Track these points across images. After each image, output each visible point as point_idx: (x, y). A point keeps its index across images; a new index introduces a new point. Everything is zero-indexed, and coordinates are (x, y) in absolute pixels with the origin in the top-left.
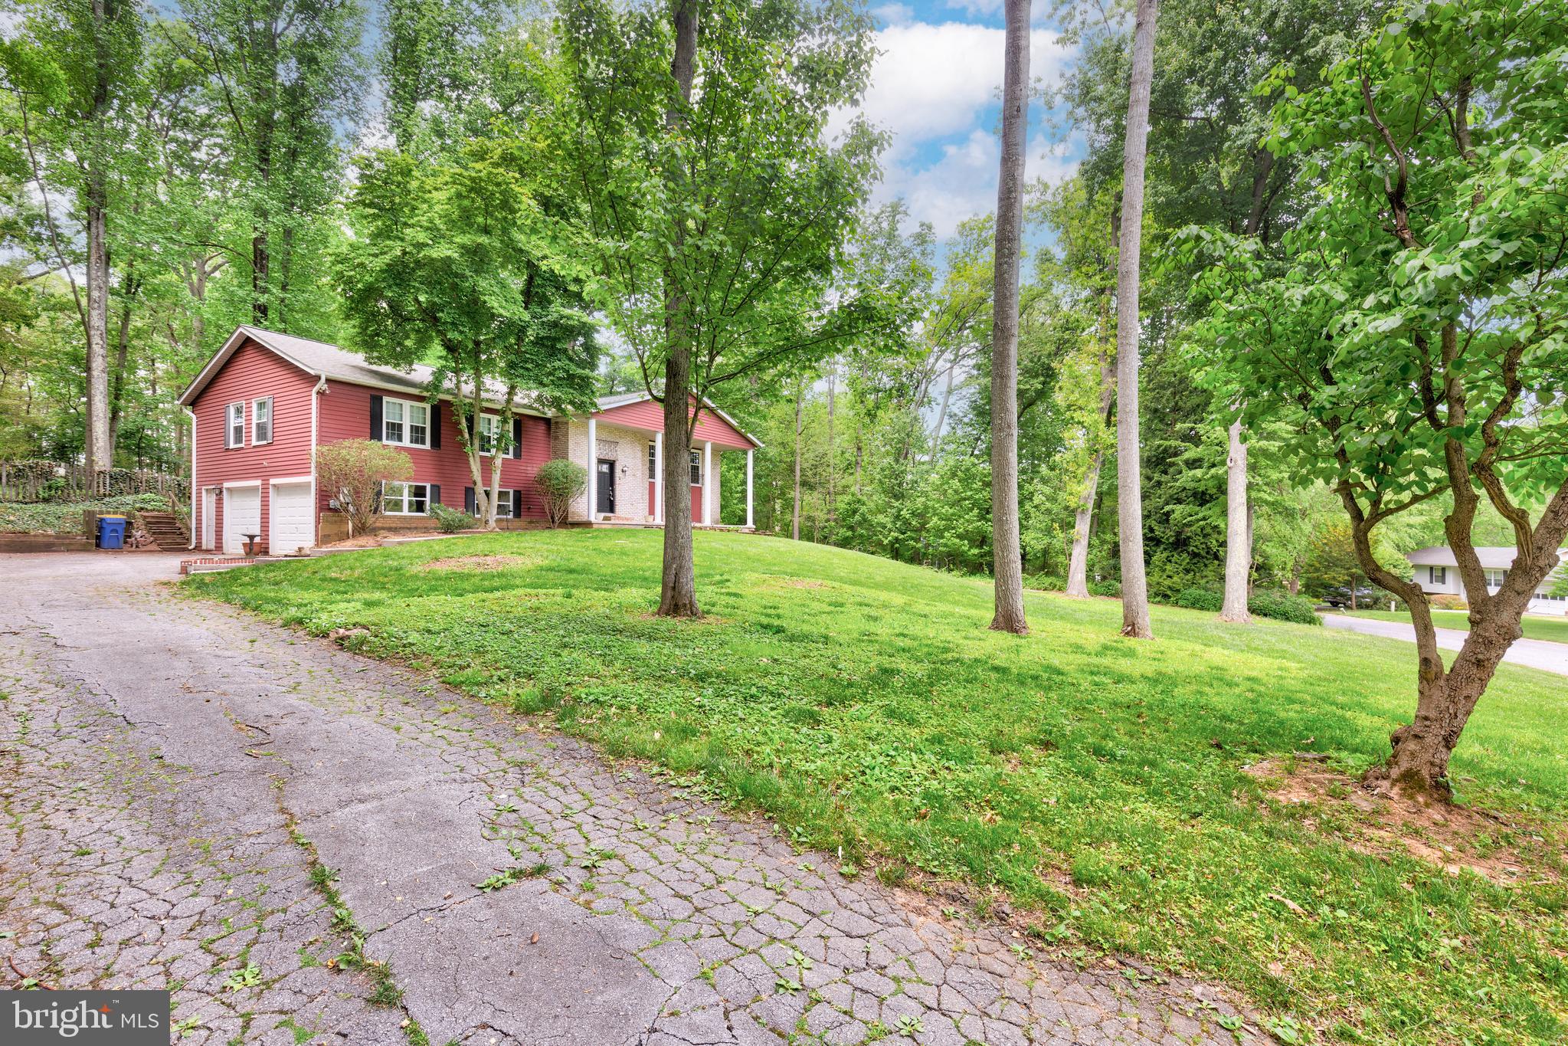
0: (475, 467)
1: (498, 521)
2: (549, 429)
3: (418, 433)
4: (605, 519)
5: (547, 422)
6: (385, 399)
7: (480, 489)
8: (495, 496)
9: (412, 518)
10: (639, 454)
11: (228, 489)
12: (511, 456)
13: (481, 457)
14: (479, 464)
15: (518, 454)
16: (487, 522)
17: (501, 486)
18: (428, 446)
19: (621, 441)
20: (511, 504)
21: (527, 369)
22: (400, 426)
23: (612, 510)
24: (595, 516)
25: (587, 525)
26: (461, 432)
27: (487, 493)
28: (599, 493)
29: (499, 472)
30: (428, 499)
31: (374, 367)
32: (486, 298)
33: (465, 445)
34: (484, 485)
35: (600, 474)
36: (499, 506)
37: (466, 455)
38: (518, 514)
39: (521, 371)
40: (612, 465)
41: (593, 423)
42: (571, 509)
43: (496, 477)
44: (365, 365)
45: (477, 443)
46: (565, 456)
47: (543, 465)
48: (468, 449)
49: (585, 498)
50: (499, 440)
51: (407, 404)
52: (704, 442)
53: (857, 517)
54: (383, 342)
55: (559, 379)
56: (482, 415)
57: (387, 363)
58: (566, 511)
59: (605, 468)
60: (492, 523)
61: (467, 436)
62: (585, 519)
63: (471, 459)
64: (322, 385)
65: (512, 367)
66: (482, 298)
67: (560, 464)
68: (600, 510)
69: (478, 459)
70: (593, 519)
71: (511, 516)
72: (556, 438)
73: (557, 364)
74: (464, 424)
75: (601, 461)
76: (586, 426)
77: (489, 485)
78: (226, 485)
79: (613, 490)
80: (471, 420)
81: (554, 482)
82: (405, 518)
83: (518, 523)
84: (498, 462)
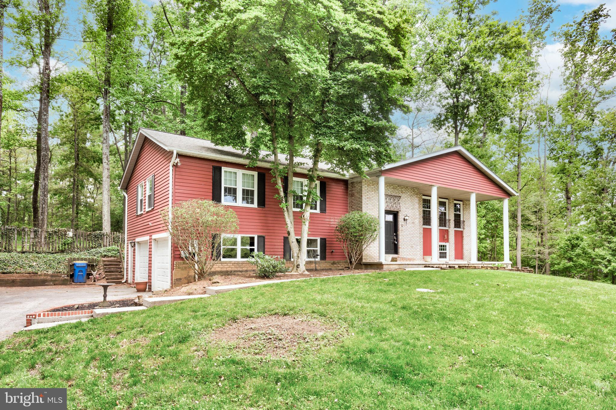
0: (289, 220)
1: (308, 263)
2: (347, 188)
3: (248, 195)
4: (394, 260)
5: (345, 182)
6: (224, 169)
7: (293, 238)
8: (304, 243)
9: (243, 263)
10: (417, 206)
11: (138, 242)
12: (318, 211)
13: (294, 212)
14: (292, 218)
15: (323, 210)
16: (298, 266)
17: (309, 235)
18: (255, 205)
19: (402, 195)
20: (318, 249)
21: (330, 128)
22: (235, 190)
23: (396, 251)
24: (385, 259)
25: (378, 266)
26: (277, 191)
27: (299, 241)
28: (386, 238)
29: (307, 223)
30: (255, 247)
31: (219, 147)
32: (292, 56)
33: (281, 202)
34: (296, 234)
35: (387, 223)
36: (308, 252)
37: (281, 211)
38: (323, 257)
39: (324, 130)
40: (396, 215)
41: (382, 180)
42: (364, 253)
43: (306, 228)
44: (212, 145)
45: (291, 200)
46: (360, 208)
47: (343, 217)
48: (283, 205)
49: (376, 243)
50: (308, 197)
51: (240, 172)
52: (469, 193)
53: (578, 251)
54: (224, 126)
55: (358, 132)
56: (295, 179)
57: (228, 144)
58: (361, 254)
59: (390, 218)
60: (302, 268)
61: (282, 194)
62: (376, 261)
63: (286, 214)
64: (175, 160)
65: (316, 128)
66: (288, 56)
67: (356, 215)
68: (387, 252)
69: (291, 214)
70: (384, 262)
71: (318, 259)
72: (352, 195)
73: (356, 118)
74: (280, 185)
75: (387, 212)
76: (378, 183)
77: (300, 234)
78: (138, 240)
79: (397, 236)
80: (285, 181)
81: (352, 230)
82: (238, 263)
83: (325, 265)
84: (307, 215)
